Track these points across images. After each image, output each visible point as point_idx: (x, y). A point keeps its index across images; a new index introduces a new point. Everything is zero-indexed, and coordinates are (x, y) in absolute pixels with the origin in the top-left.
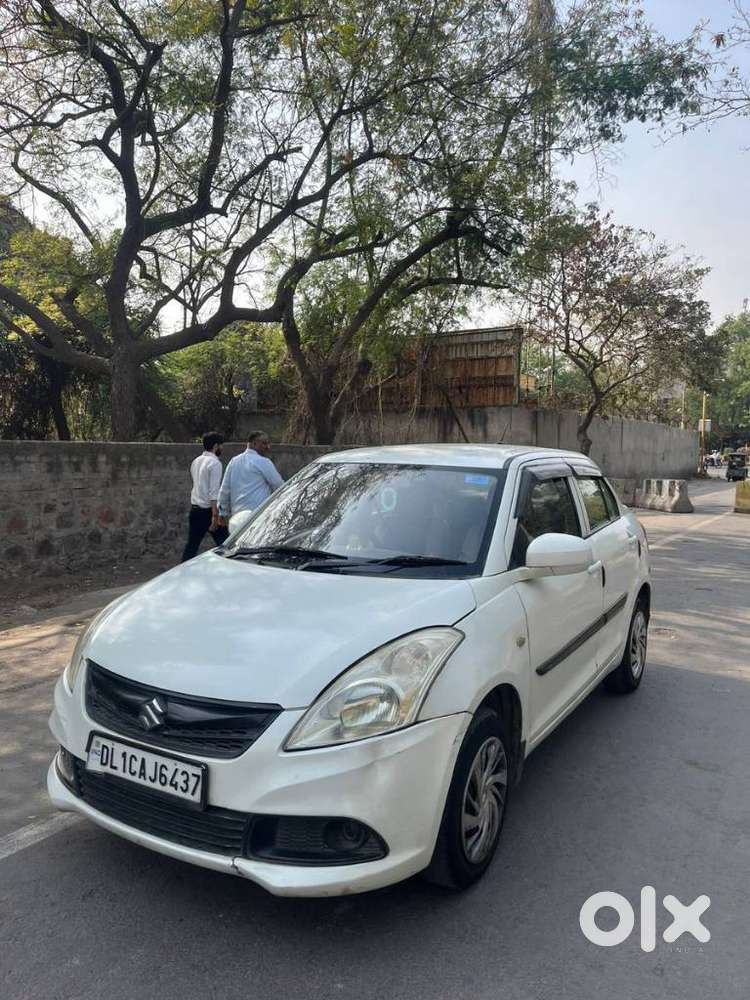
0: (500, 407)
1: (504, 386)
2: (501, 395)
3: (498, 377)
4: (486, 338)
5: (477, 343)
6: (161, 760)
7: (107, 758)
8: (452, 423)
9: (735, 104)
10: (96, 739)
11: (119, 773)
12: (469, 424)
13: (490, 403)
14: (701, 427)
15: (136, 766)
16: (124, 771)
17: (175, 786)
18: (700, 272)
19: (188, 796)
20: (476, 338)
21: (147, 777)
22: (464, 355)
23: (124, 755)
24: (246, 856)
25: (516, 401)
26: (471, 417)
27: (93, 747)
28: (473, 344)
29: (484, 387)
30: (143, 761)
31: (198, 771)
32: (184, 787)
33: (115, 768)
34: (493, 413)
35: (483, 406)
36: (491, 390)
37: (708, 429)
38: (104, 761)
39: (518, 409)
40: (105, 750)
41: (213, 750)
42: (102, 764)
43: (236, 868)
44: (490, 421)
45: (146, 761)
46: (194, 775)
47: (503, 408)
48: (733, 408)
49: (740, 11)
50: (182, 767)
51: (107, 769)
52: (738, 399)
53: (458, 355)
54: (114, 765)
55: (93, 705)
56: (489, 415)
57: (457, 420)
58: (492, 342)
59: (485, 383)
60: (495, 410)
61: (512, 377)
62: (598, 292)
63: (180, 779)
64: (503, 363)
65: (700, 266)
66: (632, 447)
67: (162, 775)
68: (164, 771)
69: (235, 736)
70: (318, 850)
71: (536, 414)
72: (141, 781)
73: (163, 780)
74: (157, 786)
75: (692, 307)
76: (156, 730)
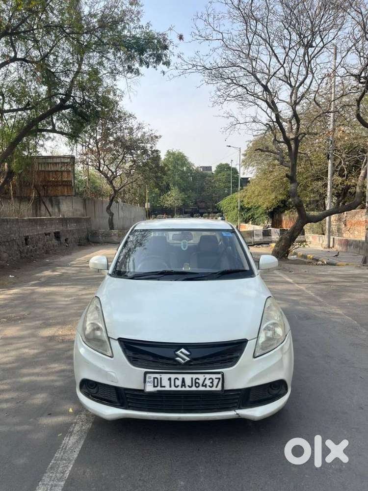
0: (66, 196)
1: (67, 186)
2: (66, 190)
3: (64, 181)
4: (55, 160)
5: (51, 163)
6: (195, 376)
7: (157, 382)
8: (40, 205)
9: (199, 68)
10: (148, 375)
11: (167, 388)
12: (50, 206)
13: (60, 194)
14: (146, 207)
15: (179, 383)
16: (170, 387)
17: (206, 386)
18: (157, 137)
19: (214, 389)
20: (50, 161)
21: (186, 385)
22: (43, 169)
23: (170, 379)
24: (239, 408)
25: (74, 193)
26: (51, 201)
27: (147, 380)
28: (48, 163)
29: (57, 186)
30: (183, 379)
31: (220, 376)
32: (211, 385)
33: (164, 387)
34: (62, 199)
35: (57, 196)
36: (60, 188)
37: (149, 207)
38: (156, 385)
39: (76, 198)
40: (156, 380)
41: (220, 365)
42: (154, 386)
43: (238, 414)
44: (61, 203)
45: (185, 379)
46: (216, 378)
47: (68, 197)
48: (154, 197)
49: (196, 26)
50: (208, 376)
51: (159, 388)
52: (155, 193)
53: (40, 169)
54: (163, 385)
55: (134, 361)
56: (61, 200)
57: (44, 203)
58: (59, 163)
59: (56, 184)
60: (64, 198)
61: (71, 181)
62: (110, 142)
63: (208, 382)
64: (65, 174)
65: (157, 135)
66: (122, 216)
67: (196, 383)
68: (197, 381)
69: (228, 357)
70: (266, 397)
71: (85, 200)
72: (183, 389)
73: (197, 385)
74: (194, 388)
75: (153, 152)
76: (187, 363)
